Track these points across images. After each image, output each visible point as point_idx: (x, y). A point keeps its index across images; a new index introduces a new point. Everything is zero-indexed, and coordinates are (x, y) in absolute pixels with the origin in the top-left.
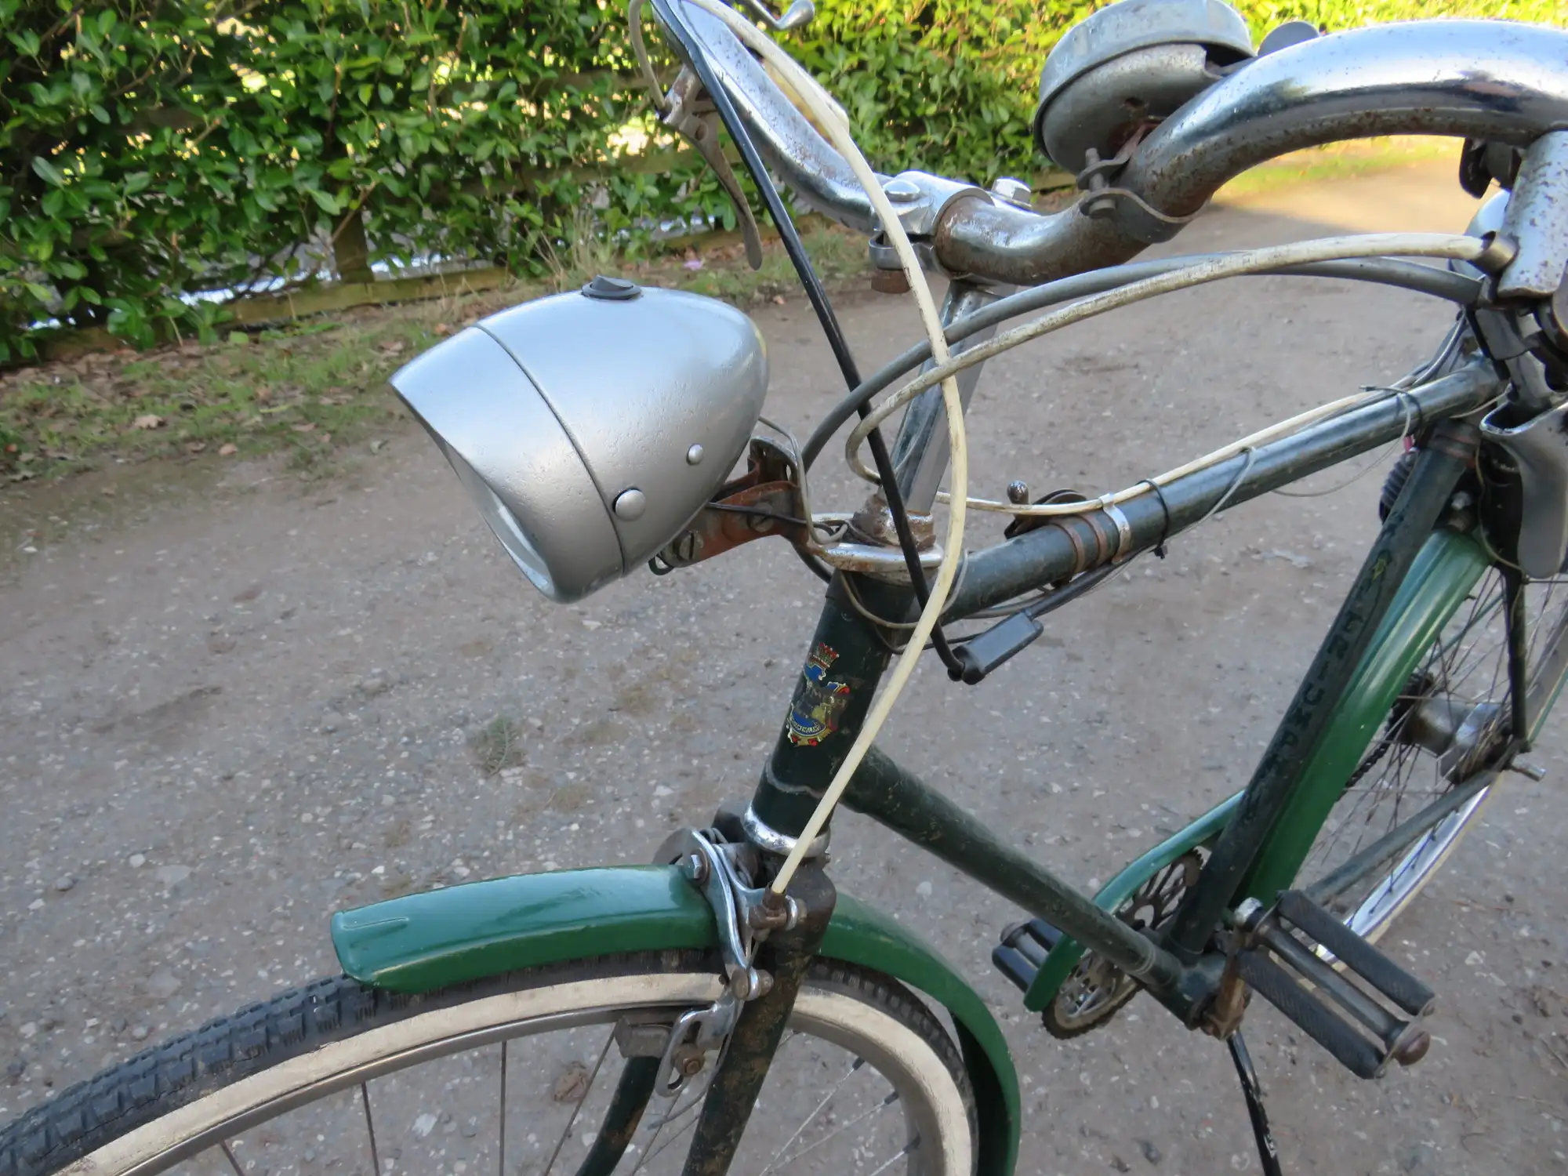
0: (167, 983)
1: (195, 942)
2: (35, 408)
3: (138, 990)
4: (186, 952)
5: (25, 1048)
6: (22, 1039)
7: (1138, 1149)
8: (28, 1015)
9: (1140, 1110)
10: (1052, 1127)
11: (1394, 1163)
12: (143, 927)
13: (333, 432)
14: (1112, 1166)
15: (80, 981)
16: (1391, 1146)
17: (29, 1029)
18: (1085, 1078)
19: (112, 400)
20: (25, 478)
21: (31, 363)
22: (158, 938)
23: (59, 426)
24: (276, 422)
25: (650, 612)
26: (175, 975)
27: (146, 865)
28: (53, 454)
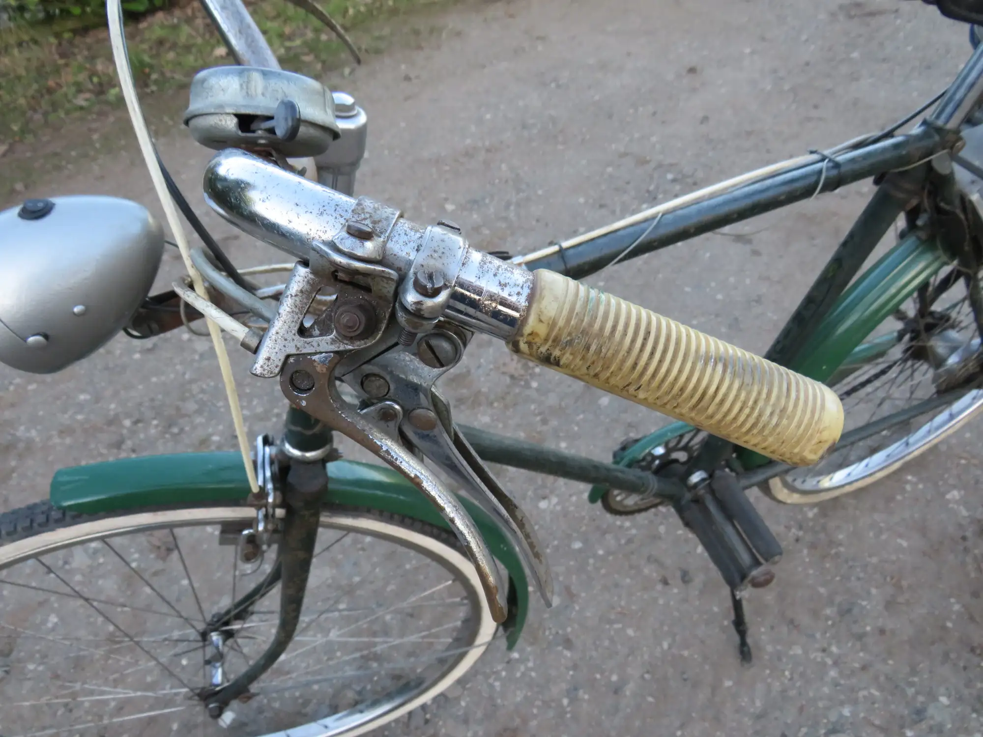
0: (191, 406)
1: (208, 385)
2: (161, 42)
3: (178, 409)
4: (203, 391)
5: (125, 431)
6: (123, 427)
7: (678, 574)
8: (128, 415)
9: (689, 552)
10: (632, 553)
11: (835, 609)
12: (184, 374)
13: (324, 62)
14: (661, 581)
15: (152, 400)
16: (838, 599)
17: (127, 423)
18: (662, 529)
19: (203, 36)
20: (153, 92)
21: (161, 9)
22: (191, 381)
23: (171, 55)
24: (292, 53)
25: (487, 201)
26: (196, 402)
27: (190, 340)
28: (168, 75)
